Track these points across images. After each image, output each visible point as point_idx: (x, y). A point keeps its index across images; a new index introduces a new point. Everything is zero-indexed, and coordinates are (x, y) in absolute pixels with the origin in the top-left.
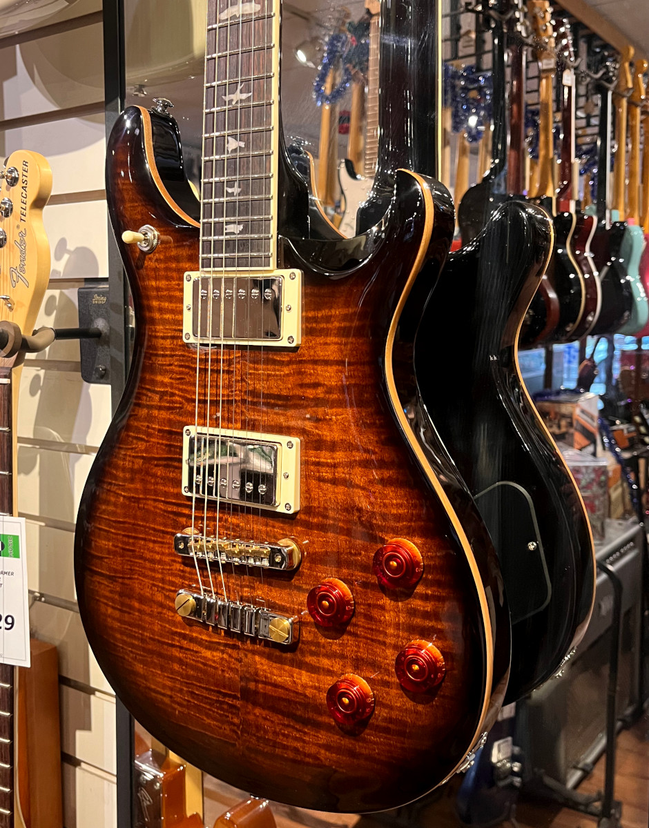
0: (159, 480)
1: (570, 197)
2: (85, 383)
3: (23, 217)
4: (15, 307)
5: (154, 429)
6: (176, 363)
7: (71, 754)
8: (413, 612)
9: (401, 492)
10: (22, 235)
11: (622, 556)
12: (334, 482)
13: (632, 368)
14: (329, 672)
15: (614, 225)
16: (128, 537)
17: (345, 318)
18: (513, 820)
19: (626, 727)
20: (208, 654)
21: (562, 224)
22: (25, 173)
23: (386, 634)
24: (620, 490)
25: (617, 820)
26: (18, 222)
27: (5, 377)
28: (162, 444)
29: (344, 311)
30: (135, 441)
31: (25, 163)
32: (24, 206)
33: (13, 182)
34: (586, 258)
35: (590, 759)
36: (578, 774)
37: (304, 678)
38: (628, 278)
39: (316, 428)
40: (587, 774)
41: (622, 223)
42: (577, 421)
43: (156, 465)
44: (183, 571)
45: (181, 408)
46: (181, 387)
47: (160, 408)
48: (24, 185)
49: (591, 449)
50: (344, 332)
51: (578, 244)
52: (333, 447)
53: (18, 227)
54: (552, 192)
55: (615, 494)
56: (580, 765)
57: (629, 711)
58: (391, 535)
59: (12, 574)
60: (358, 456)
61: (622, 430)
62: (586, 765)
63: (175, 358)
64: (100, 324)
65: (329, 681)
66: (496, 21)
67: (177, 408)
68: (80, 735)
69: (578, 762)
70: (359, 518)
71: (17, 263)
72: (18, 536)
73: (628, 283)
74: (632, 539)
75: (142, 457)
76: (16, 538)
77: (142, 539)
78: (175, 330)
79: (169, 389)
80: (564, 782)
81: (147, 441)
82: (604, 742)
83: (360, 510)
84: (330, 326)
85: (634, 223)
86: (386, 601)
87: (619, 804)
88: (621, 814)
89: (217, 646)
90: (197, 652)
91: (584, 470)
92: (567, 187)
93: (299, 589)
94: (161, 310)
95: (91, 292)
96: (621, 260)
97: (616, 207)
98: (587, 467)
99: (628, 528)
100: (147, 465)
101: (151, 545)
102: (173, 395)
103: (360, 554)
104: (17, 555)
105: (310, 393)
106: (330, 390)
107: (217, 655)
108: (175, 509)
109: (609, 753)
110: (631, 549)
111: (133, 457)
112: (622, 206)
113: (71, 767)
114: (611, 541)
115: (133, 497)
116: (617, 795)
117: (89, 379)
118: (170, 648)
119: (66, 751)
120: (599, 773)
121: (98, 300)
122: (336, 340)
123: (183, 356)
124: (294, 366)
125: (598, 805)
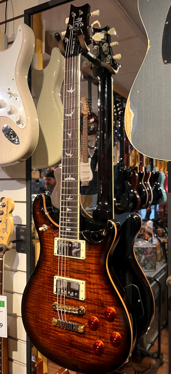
0: (47, 289)
1: (143, 166)
2: (17, 253)
3: (7, 216)
4: (4, 239)
5: (45, 276)
6: (52, 260)
7: (11, 358)
8: (114, 325)
9: (110, 296)
10: (6, 220)
11: (161, 274)
12: (94, 293)
13: (163, 210)
14: (93, 340)
15: (156, 173)
16: (38, 303)
17: (96, 253)
18: (131, 362)
19: (164, 328)
20: (60, 334)
21: (141, 175)
22: (7, 204)
23: (107, 330)
24: (160, 251)
25: (162, 359)
26: (5, 217)
27: (1, 258)
28: (48, 280)
29: (96, 252)
30: (40, 278)
31: (8, 202)
32: (7, 213)
33: (4, 206)
34: (148, 184)
35: (153, 340)
36: (150, 345)
37: (86, 341)
38: (160, 188)
39: (89, 279)
40: (152, 344)
41: (158, 172)
42: (147, 231)
43: (46, 285)
44: (54, 313)
45: (53, 271)
46: (53, 266)
47: (47, 270)
48: (7, 207)
49: (151, 238)
50: (95, 257)
51: (146, 180)
52: (94, 284)
53: (5, 218)
54: (137, 165)
55: (158, 252)
56: (150, 342)
57: (164, 323)
58: (108, 306)
59: (2, 312)
60: (100, 287)
61: (160, 231)
62: (152, 342)
63: (52, 258)
64: (22, 237)
65: (93, 342)
66: (121, 119)
67: (52, 271)
68: (14, 353)
69: (150, 341)
70: (100, 302)
71: (5, 227)
72: (4, 301)
73: (160, 189)
74: (164, 269)
75: (42, 283)
76: (4, 302)
77: (42, 304)
78: (52, 251)
79: (50, 266)
80: (145, 348)
81: (44, 279)
82: (156, 334)
83: (100, 300)
84: (93, 255)
85: (162, 171)
86: (107, 322)
87: (162, 354)
88: (163, 357)
89: (63, 332)
90: (57, 334)
91: (149, 248)
92: (142, 163)
93: (85, 318)
94: (48, 246)
95: (20, 228)
96: (159, 184)
97: (156, 166)
98: (150, 248)
99: (163, 265)
100: (43, 285)
101: (44, 305)
102: (51, 267)
103: (101, 310)
104: (4, 306)
105: (88, 271)
106: (92, 270)
107: (63, 335)
108: (51, 296)
109: (159, 336)
110: (164, 272)
111: (40, 282)
112: (158, 166)
113: (11, 362)
114: (158, 270)
115: (39, 293)
116: (162, 351)
117: (19, 252)
118: (50, 333)
119: (9, 357)
120: (156, 344)
121: (21, 230)
122: (94, 258)
123: (54, 258)
124: (84, 264)
125: (156, 355)
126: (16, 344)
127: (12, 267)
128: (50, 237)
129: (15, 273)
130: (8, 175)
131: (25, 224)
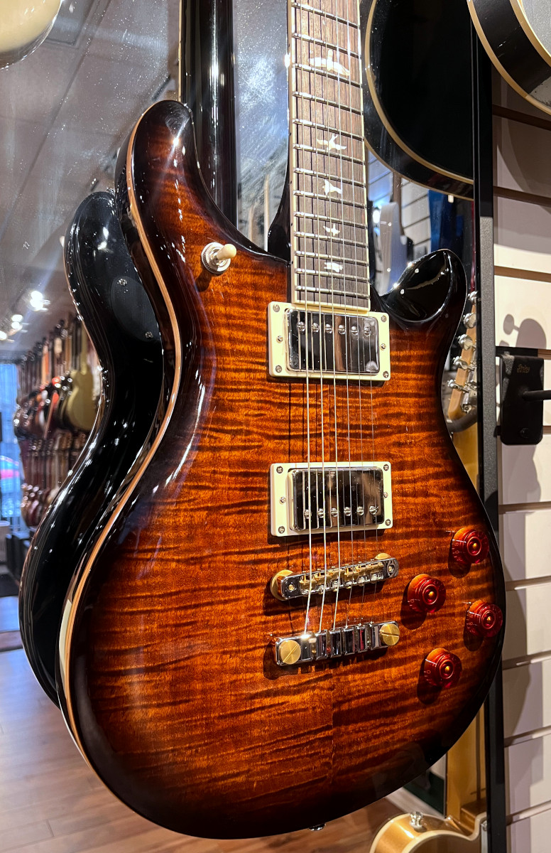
0: (231, 530)
5: (222, 473)
6: (253, 399)
8: (470, 582)
9: (459, 493)
12: (415, 495)
14: (414, 658)
16: (186, 608)
17: (421, 358)
20: (296, 698)
23: (454, 606)
28: (236, 489)
29: (420, 352)
30: (193, 492)
37: (394, 672)
39: (400, 451)
43: (226, 515)
44: (265, 623)
45: (259, 447)
46: (260, 423)
47: (232, 448)
50: (418, 370)
52: (413, 465)
58: (456, 528)
60: (431, 470)
63: (251, 393)
65: (415, 666)
67: (254, 447)
70: (434, 520)
75: (207, 508)
77: (208, 604)
78: (252, 363)
79: (244, 427)
81: (213, 489)
83: (434, 514)
84: (409, 364)
86: (454, 579)
89: (306, 686)
90: (283, 703)
93: (388, 595)
94: (232, 340)
100: (214, 516)
101: (221, 607)
102: (248, 433)
103: (435, 549)
105: (394, 422)
106: (409, 419)
107: (306, 696)
108: (253, 557)
111: (192, 510)
115: (192, 558)
118: (248, 716)
122: (414, 376)
123: (263, 390)
124: (380, 399)
128: (244, 301)
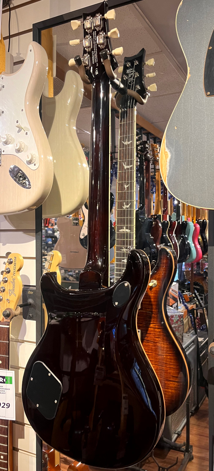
1: (167, 214)
2: (24, 319)
3: (14, 274)
4: (10, 302)
7: (16, 447)
10: (14, 280)
11: (189, 348)
13: (190, 269)
15: (183, 223)
18: (153, 457)
19: (193, 415)
21: (165, 225)
22: (15, 261)
24: (187, 319)
25: (191, 453)
26: (12, 276)
27: (8, 325)
31: (15, 258)
32: (15, 271)
33: (11, 263)
34: (174, 236)
35: (180, 430)
36: (176, 435)
38: (188, 241)
40: (179, 435)
41: (186, 222)
42: (171, 294)
48: (15, 264)
49: (176, 304)
51: (171, 232)
53: (12, 277)
54: (160, 213)
55: (185, 321)
56: (177, 432)
57: (193, 409)
59: (9, 389)
61: (187, 294)
62: (179, 432)
64: (30, 301)
69: (176, 431)
71: (11, 288)
72: (12, 377)
73: (188, 243)
74: (193, 341)
80: (171, 440)
82: (185, 421)
85: (190, 221)
87: (192, 446)
88: (192, 451)
91: (175, 316)
92: (166, 210)
95: (27, 290)
96: (186, 236)
97: (183, 214)
98: (176, 315)
99: (191, 337)
109: (187, 425)
110: (192, 345)
112: (185, 214)
113: (16, 452)
114: (186, 343)
116: (191, 443)
117: (26, 318)
119: (14, 446)
120: (184, 435)
121: (29, 292)
125: (184, 448)
126: (23, 430)
127: (18, 337)
129: (21, 345)
130: (12, 226)
131: (35, 285)
